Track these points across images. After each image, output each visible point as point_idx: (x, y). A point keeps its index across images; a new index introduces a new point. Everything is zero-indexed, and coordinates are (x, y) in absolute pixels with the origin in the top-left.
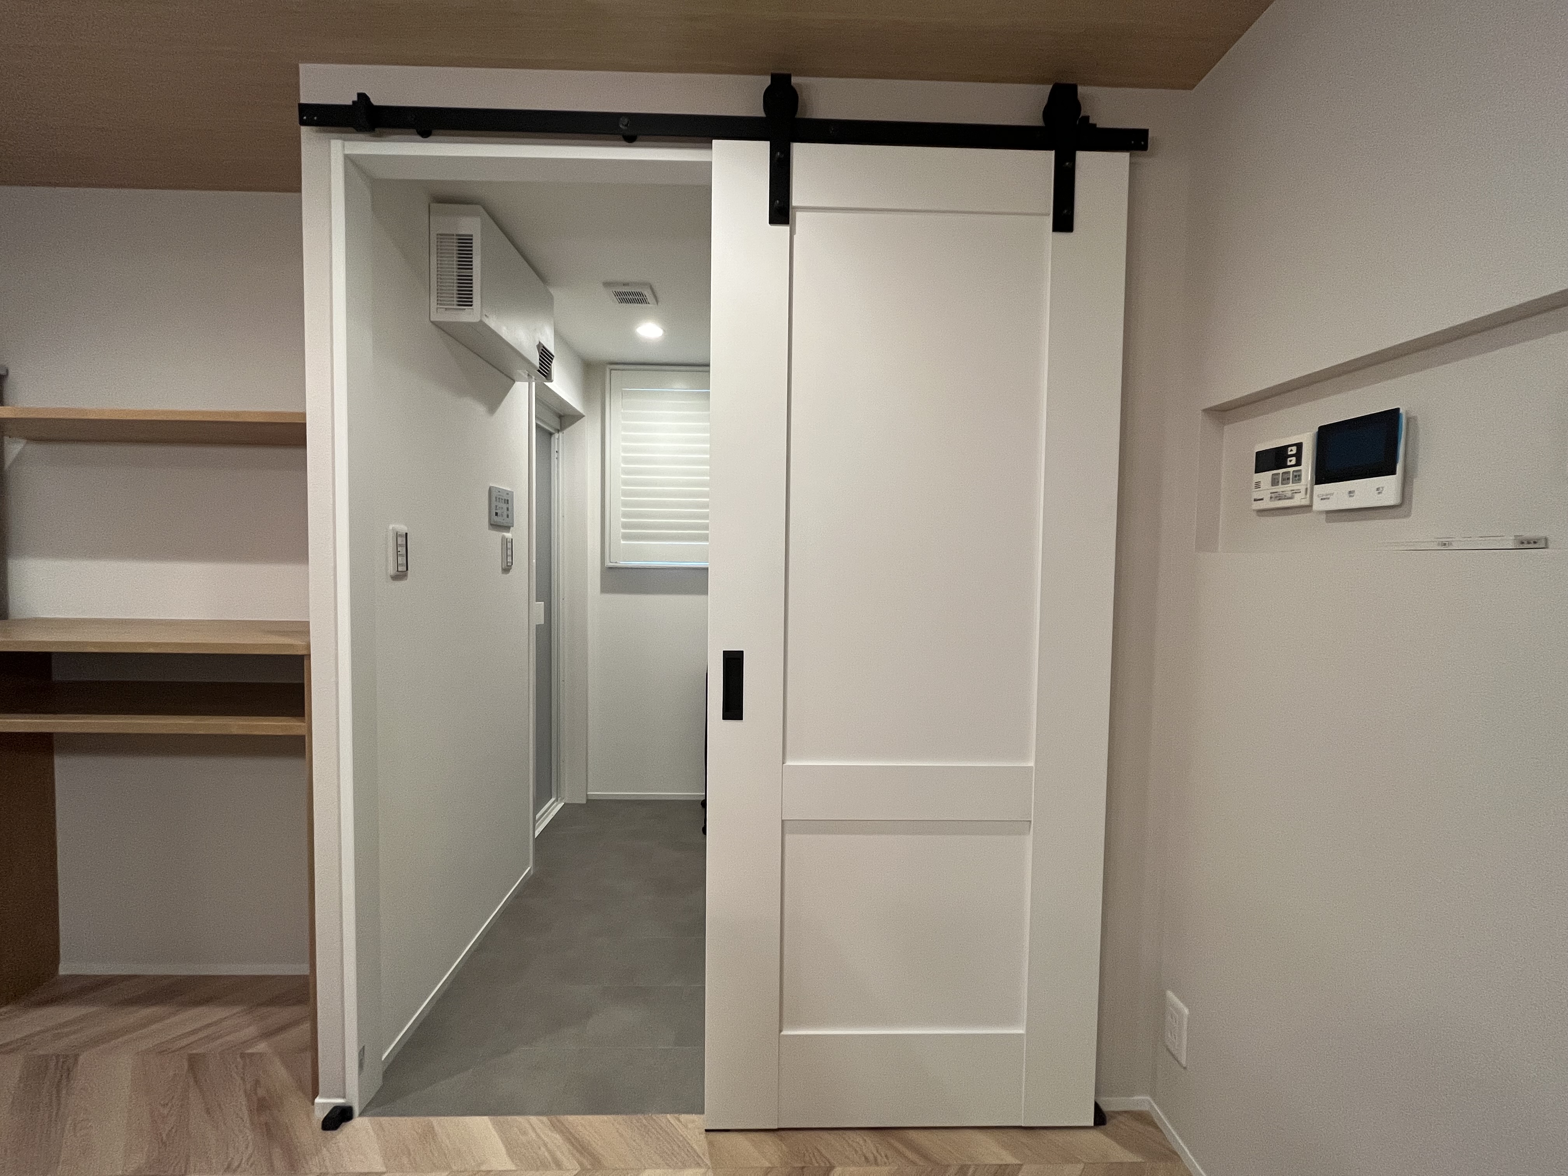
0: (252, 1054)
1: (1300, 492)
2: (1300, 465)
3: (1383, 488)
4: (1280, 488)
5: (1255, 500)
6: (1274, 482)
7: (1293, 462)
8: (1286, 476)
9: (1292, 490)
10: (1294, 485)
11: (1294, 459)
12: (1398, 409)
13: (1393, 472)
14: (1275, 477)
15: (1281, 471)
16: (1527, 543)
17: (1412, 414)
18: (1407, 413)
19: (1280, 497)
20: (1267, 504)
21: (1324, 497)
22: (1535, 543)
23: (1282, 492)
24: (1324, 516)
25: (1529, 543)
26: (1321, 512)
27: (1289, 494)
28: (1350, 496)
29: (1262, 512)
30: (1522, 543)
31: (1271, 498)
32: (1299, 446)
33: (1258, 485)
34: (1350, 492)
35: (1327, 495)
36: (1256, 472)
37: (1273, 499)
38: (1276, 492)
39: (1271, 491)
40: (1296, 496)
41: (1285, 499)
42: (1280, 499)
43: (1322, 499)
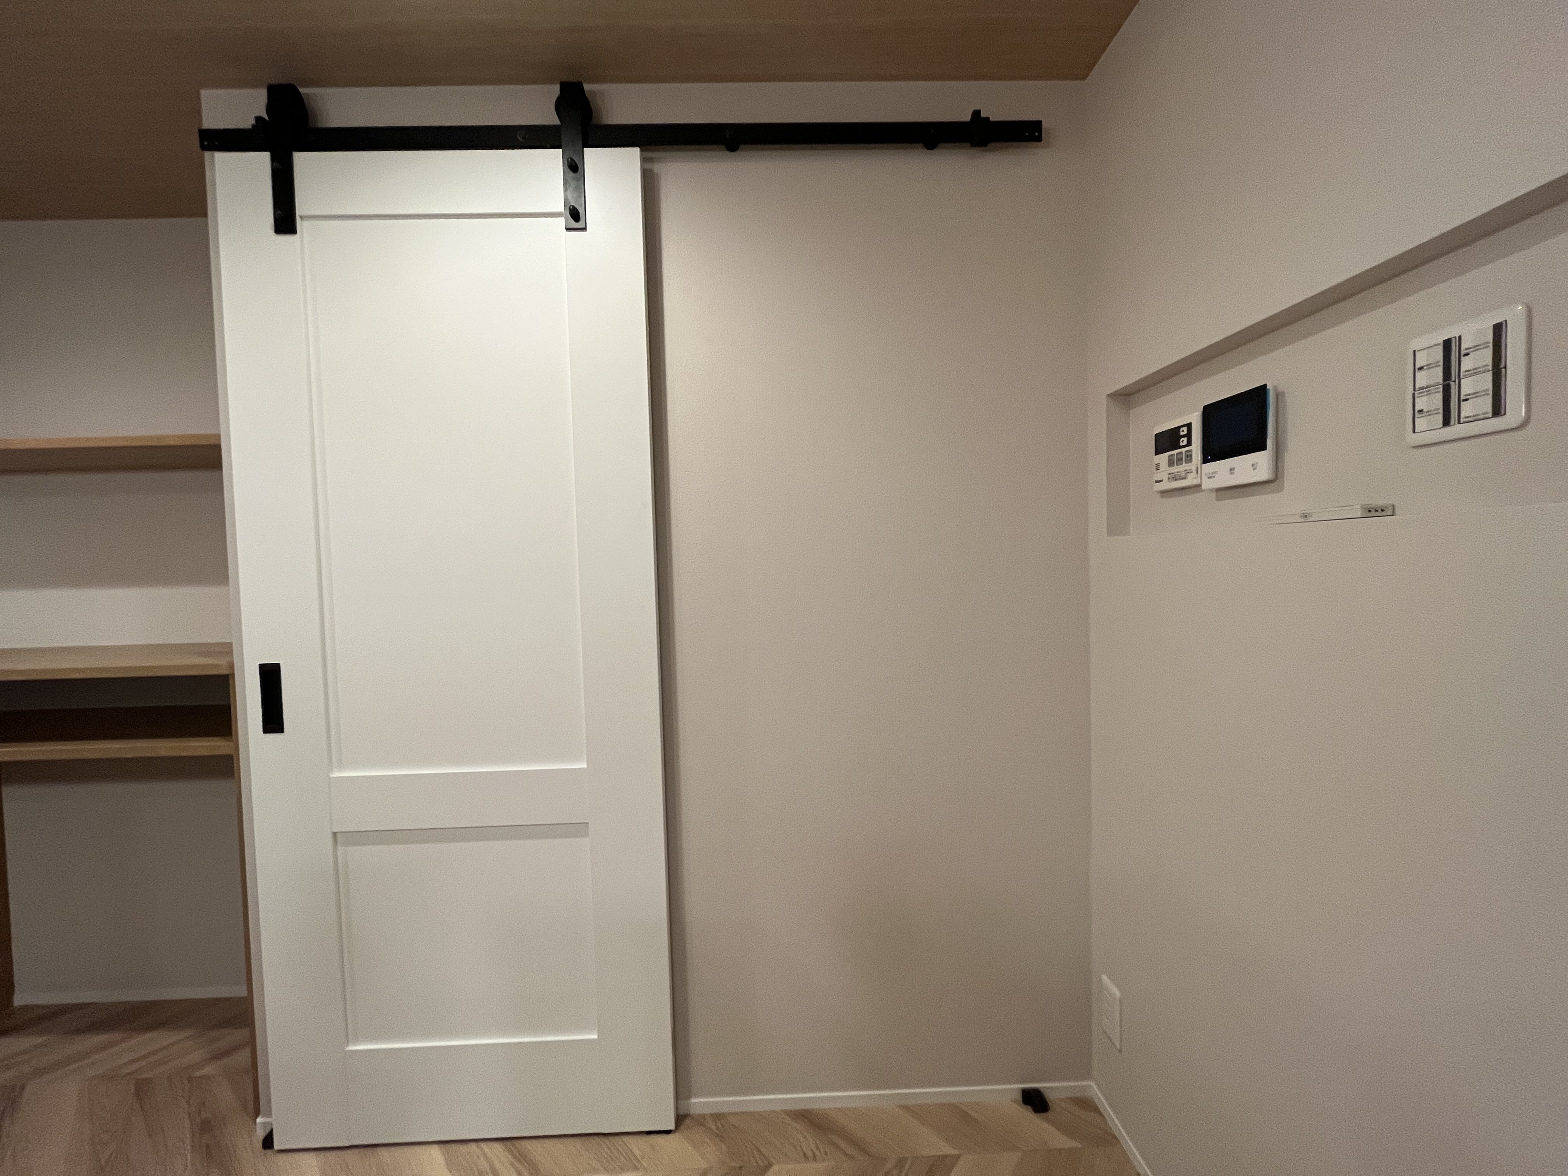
0: (200, 1077)
1: (1192, 472)
2: (1191, 445)
3: (1257, 463)
4: (1176, 469)
5: (1157, 482)
6: (1171, 464)
7: (1185, 443)
8: (1179, 457)
9: (1185, 471)
10: (1187, 465)
11: (1185, 439)
12: (1265, 386)
13: (1264, 448)
14: (1170, 458)
15: (1175, 452)
16: (1373, 511)
17: (1280, 390)
18: (1275, 388)
19: (1175, 478)
20: (1167, 485)
21: (1211, 475)
22: (1383, 510)
23: (1178, 472)
24: (1214, 495)
25: (1376, 511)
26: (1211, 490)
27: (1183, 474)
28: (1232, 474)
29: (1164, 493)
30: (1370, 511)
31: (1169, 478)
32: (1189, 426)
33: (1158, 467)
34: (1231, 470)
35: (1213, 473)
36: (1156, 454)
37: (1170, 480)
38: (1173, 473)
39: (1170, 472)
40: (1189, 475)
41: (1180, 479)
42: (1176, 480)
43: (1209, 478)
